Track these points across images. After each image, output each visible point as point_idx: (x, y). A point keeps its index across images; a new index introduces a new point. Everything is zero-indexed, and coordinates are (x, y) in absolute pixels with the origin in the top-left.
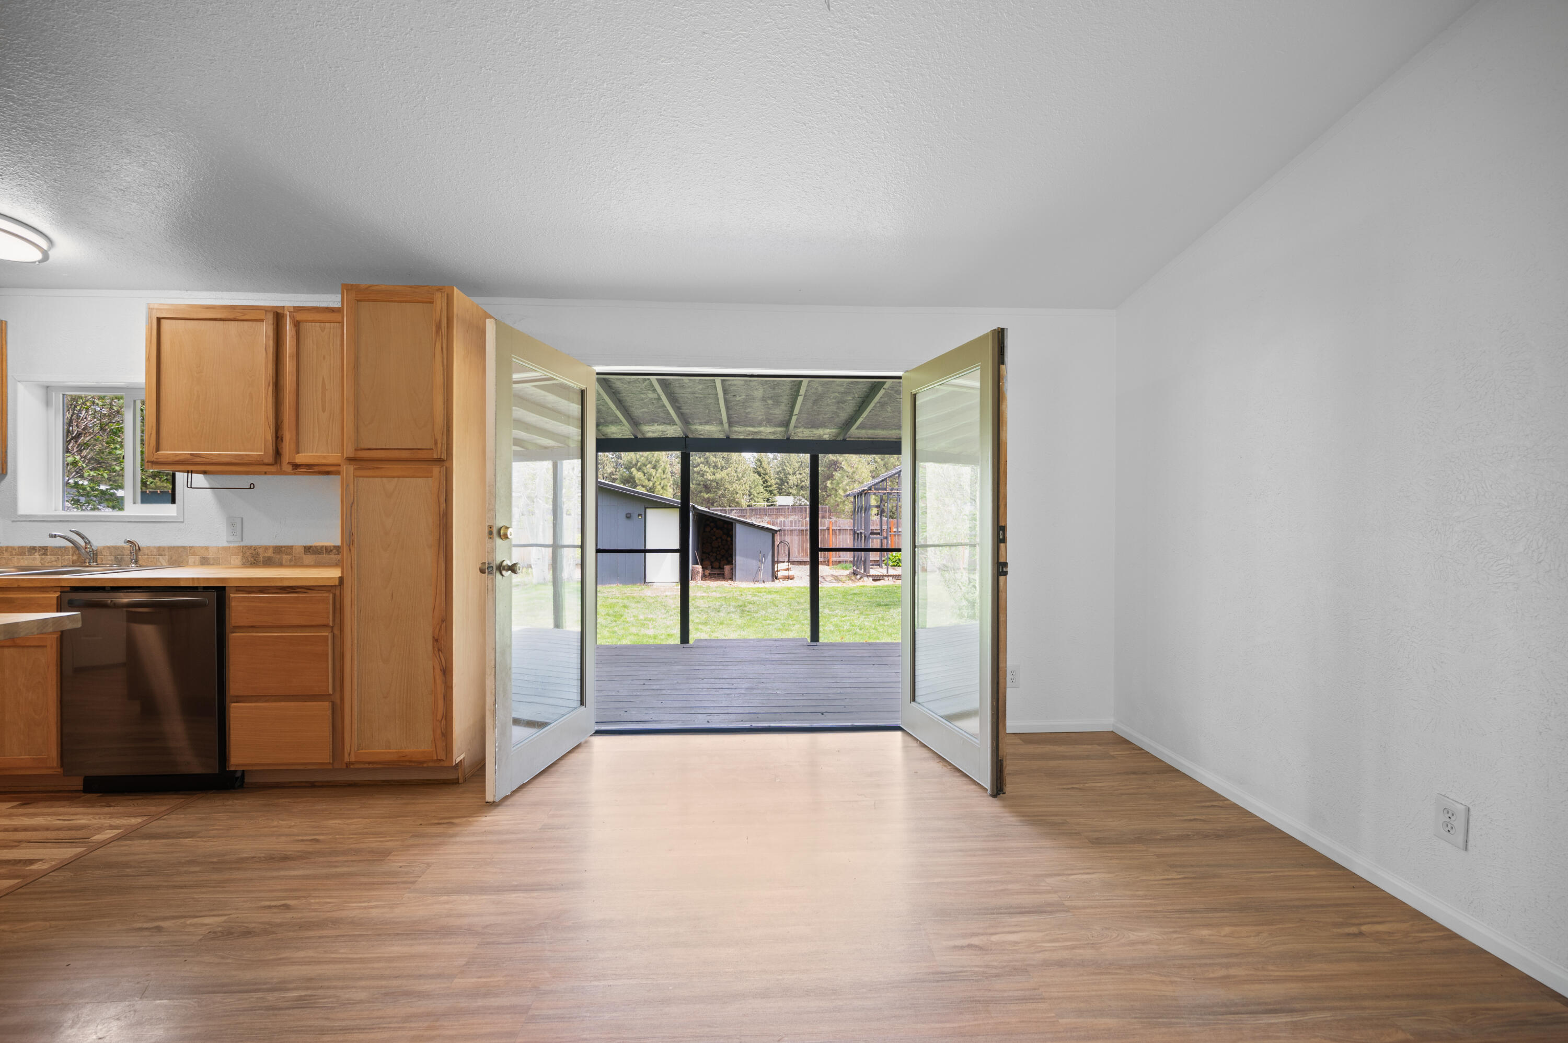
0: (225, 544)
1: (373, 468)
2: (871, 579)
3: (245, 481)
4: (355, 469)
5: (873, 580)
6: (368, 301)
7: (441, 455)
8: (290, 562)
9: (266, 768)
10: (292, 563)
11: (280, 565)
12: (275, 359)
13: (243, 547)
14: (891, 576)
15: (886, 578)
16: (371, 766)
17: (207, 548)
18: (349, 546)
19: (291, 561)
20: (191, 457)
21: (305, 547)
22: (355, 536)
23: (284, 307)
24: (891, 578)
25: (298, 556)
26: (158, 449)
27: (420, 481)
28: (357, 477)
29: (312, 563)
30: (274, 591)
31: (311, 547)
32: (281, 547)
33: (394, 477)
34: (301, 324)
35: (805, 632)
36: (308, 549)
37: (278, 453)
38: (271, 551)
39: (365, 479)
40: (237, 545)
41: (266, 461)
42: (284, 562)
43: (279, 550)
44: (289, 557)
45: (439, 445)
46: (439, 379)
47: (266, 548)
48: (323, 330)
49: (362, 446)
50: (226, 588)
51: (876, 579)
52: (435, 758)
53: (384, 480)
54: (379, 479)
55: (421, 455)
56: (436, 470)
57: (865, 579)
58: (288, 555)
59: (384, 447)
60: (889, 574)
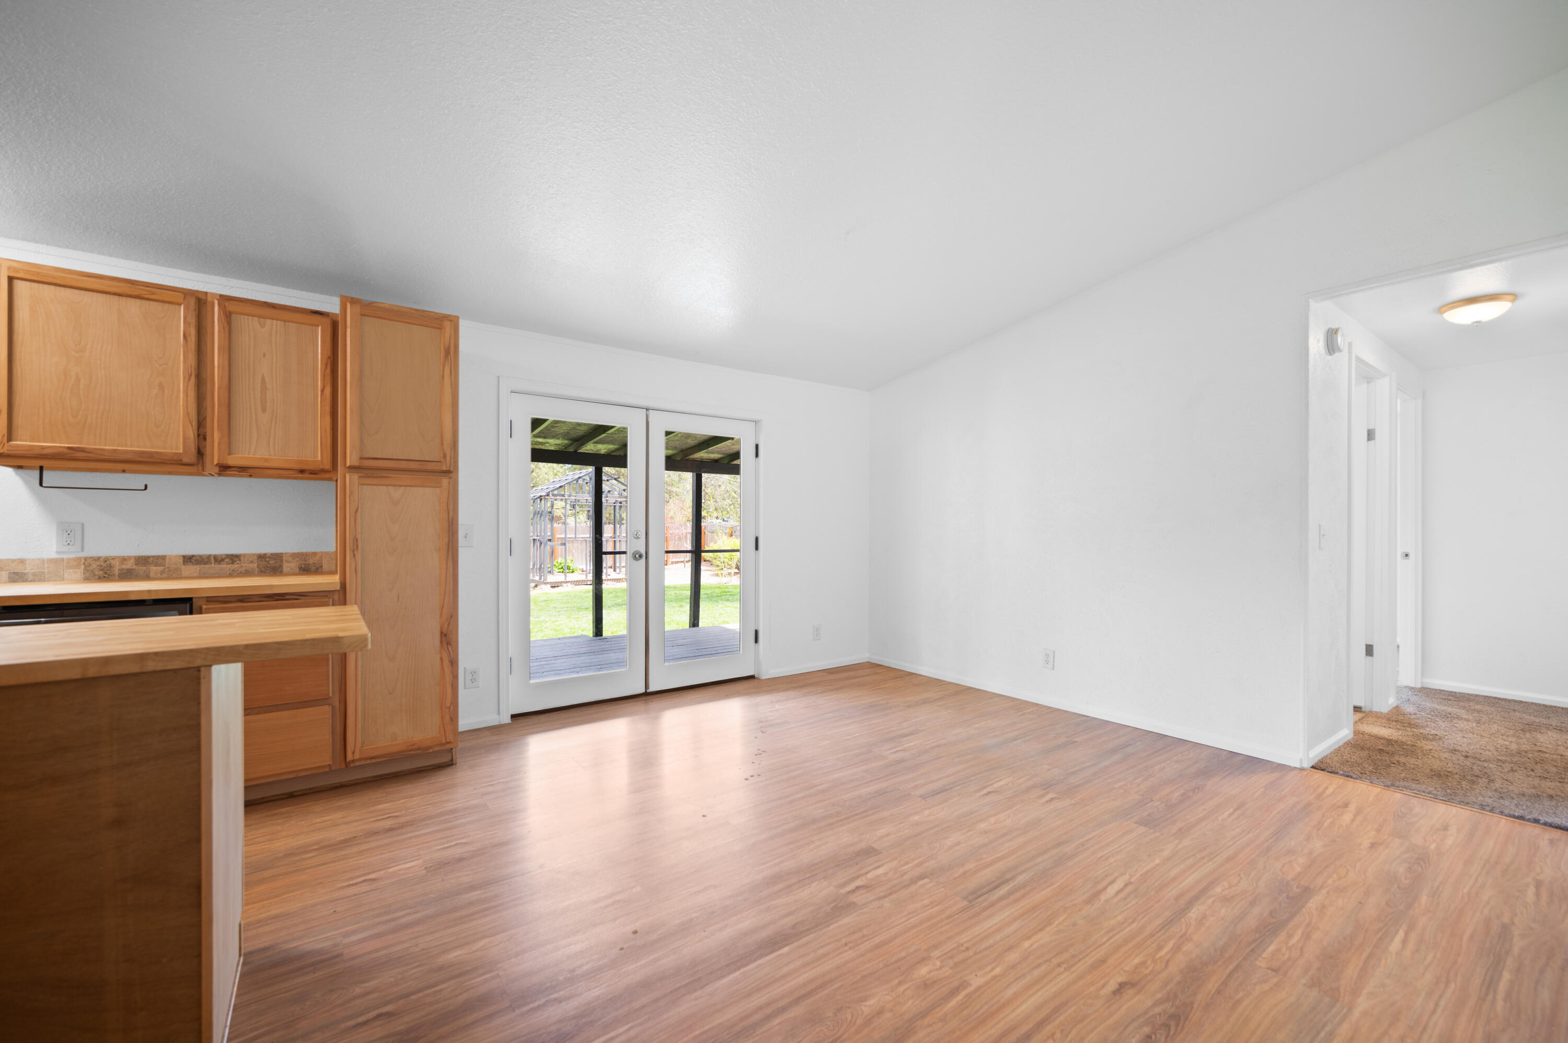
0: (54, 555)
1: (381, 477)
2: (549, 586)
3: (137, 480)
4: (360, 477)
5: (551, 587)
6: (374, 317)
7: (450, 467)
8: (161, 574)
9: (271, 780)
10: (165, 575)
11: (147, 577)
12: (197, 349)
13: (86, 559)
14: (569, 582)
15: (564, 585)
16: (373, 761)
17: (22, 561)
18: (353, 551)
19: (162, 572)
20: (69, 451)
21: (184, 557)
22: (359, 542)
23: (207, 293)
24: (569, 584)
25: (175, 567)
26: (10, 439)
27: (428, 491)
28: (361, 484)
29: (195, 575)
30: (258, 600)
31: (193, 556)
32: (149, 557)
33: (401, 486)
34: (234, 316)
35: (588, 628)
36: (188, 559)
37: (200, 453)
38: (132, 561)
39: (370, 487)
40: (74, 556)
41: (186, 460)
42: (152, 575)
43: (143, 561)
44: (160, 568)
45: (448, 459)
46: (448, 399)
47: (124, 559)
48: (263, 326)
49: (366, 455)
50: (194, 600)
51: (554, 586)
52: (444, 741)
53: (391, 488)
54: (385, 487)
55: (430, 466)
56: (445, 481)
57: (543, 586)
58: (158, 566)
59: (390, 457)
60: (568, 580)
